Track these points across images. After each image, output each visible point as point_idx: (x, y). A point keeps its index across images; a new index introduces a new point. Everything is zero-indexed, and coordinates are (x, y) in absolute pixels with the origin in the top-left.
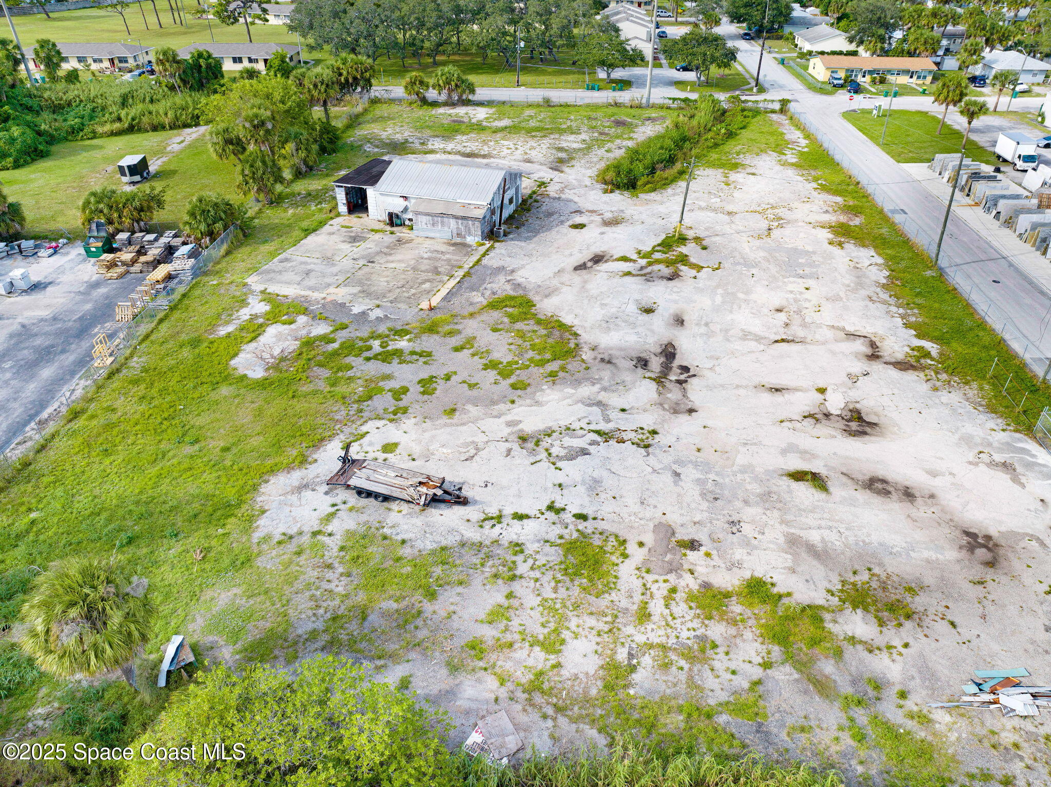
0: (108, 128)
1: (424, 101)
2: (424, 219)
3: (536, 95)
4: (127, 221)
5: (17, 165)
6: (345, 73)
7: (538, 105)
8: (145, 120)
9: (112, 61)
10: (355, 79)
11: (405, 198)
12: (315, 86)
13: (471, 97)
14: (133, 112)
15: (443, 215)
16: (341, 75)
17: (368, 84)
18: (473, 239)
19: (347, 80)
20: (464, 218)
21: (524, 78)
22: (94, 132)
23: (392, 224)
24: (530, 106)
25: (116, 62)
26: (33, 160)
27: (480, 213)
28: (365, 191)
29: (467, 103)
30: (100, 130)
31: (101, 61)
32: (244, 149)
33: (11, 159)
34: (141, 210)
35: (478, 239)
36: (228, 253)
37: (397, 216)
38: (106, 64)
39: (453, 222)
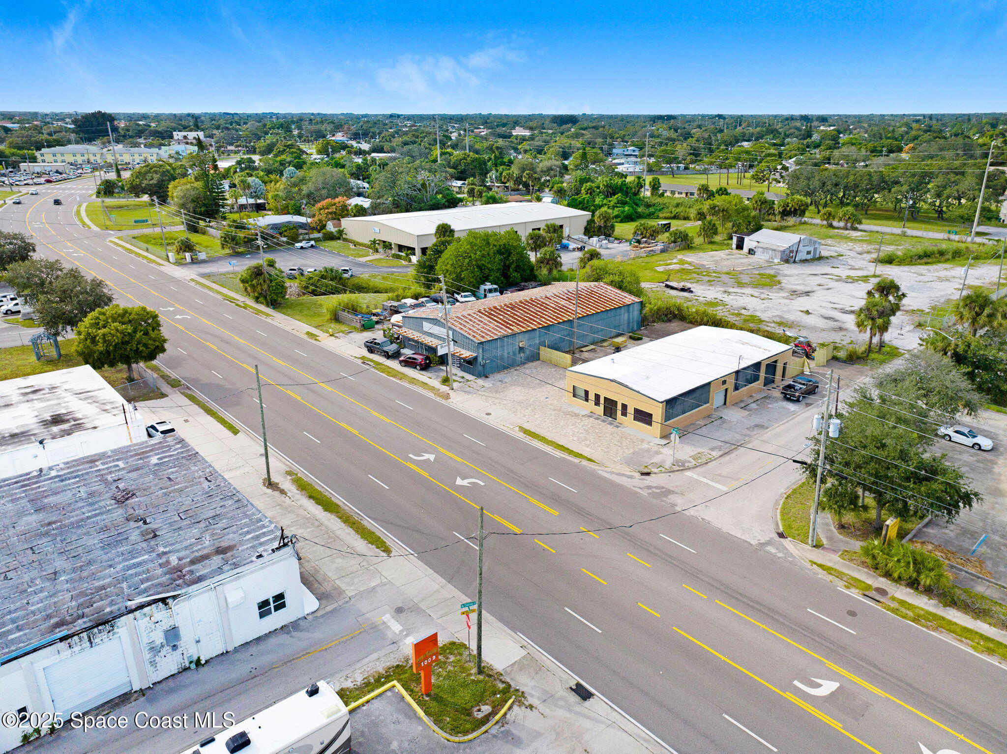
0: (664, 215)
1: (831, 226)
2: (760, 250)
3: (898, 231)
4: (648, 235)
5: (621, 222)
6: (790, 205)
7: (899, 235)
8: (682, 214)
9: (687, 194)
10: (795, 209)
11: (758, 242)
12: (756, 202)
13: (858, 226)
14: (678, 210)
15: (767, 248)
16: (788, 206)
17: (803, 213)
18: (777, 261)
19: (790, 209)
20: (774, 250)
21: (907, 224)
22: (658, 216)
23: (749, 253)
24: (893, 234)
25: (689, 194)
26: (628, 222)
27: (782, 249)
28: (744, 238)
29: (856, 229)
30: (661, 215)
31: (681, 193)
32: (705, 218)
33: (619, 219)
34: (654, 231)
35: (779, 260)
36: (678, 250)
37: (753, 250)
38: (684, 195)
39: (770, 252)
